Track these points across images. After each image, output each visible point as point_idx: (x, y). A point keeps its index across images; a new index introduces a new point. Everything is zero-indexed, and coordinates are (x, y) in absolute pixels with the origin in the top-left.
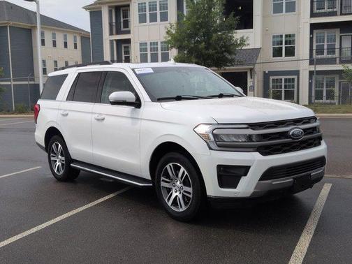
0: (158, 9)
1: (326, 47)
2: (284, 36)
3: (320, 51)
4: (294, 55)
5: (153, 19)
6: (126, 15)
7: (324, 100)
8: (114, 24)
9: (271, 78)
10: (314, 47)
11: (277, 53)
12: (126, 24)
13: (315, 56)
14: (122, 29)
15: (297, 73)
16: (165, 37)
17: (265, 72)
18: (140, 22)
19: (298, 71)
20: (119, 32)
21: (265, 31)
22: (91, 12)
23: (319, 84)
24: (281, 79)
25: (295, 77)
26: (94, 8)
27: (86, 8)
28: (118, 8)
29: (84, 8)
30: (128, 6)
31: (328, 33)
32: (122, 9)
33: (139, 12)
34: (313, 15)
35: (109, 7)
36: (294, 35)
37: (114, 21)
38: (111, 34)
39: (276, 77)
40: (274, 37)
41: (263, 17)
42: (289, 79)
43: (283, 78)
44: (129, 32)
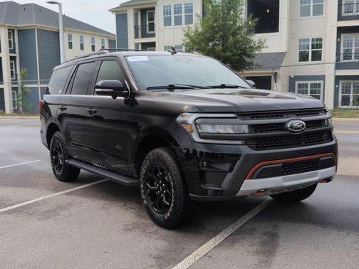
0: (183, 11)
1: (353, 52)
2: (311, 40)
3: (347, 55)
4: (321, 60)
5: (178, 21)
6: (152, 18)
7: (351, 106)
8: (140, 27)
9: (297, 83)
10: (342, 52)
11: (304, 57)
12: (152, 27)
13: (342, 60)
14: (148, 32)
15: (322, 78)
16: (184, 40)
17: (290, 77)
18: (165, 25)
19: (324, 76)
20: (144, 35)
21: (291, 35)
22: (116, 15)
23: (346, 90)
24: (307, 84)
25: (322, 82)
26: (120, 11)
27: (112, 11)
28: (143, 11)
29: (110, 11)
30: (154, 9)
31: (356, 37)
32: (148, 12)
33: (164, 14)
34: (340, 18)
35: (135, 9)
36: (321, 40)
37: (140, 24)
38: (136, 36)
39: (302, 82)
40: (300, 41)
41: (290, 20)
42: (315, 84)
43: (309, 83)
44: (153, 35)
